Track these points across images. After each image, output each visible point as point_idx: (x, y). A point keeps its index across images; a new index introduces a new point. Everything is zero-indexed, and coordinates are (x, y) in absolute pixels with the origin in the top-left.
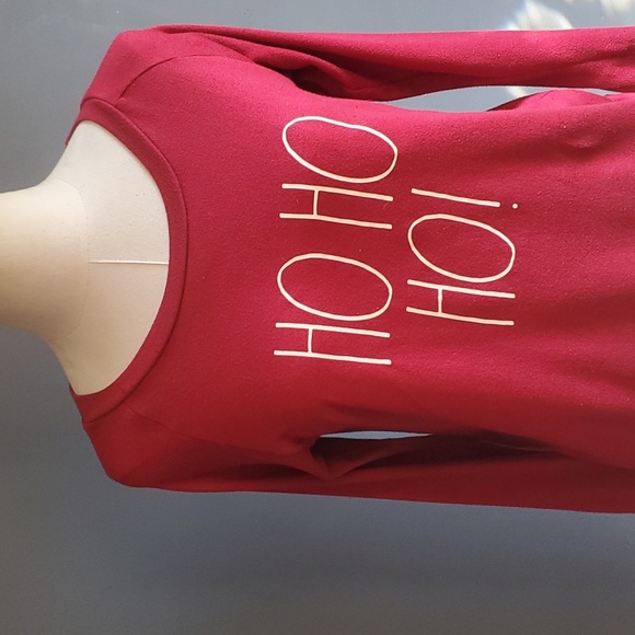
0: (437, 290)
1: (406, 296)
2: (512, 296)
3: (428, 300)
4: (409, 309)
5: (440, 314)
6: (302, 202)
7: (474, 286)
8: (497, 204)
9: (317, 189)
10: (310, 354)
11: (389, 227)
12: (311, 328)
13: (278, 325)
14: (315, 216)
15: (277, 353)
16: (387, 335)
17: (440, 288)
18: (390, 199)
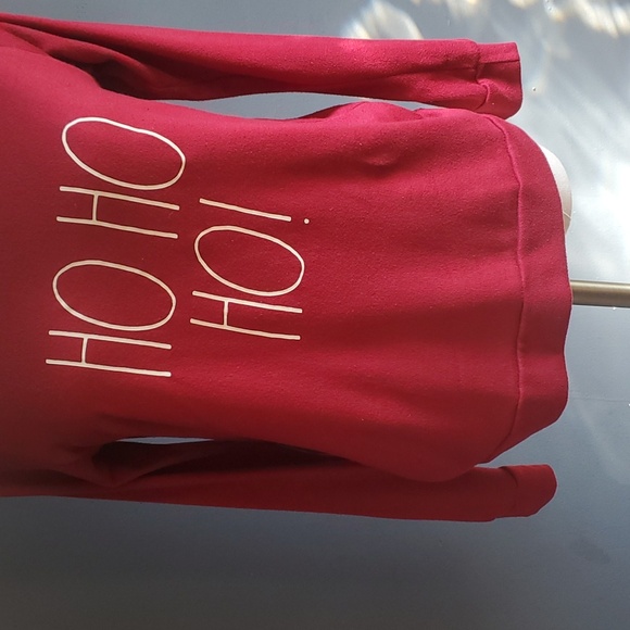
0: (223, 303)
1: (190, 307)
2: (300, 311)
3: (213, 311)
4: (193, 321)
5: (225, 327)
6: (81, 206)
7: (261, 300)
8: (288, 219)
9: (97, 194)
10: (83, 364)
11: (175, 236)
12: (86, 337)
13: (51, 333)
14: (94, 222)
15: (48, 361)
16: (169, 347)
17: (227, 301)
18: (177, 208)
